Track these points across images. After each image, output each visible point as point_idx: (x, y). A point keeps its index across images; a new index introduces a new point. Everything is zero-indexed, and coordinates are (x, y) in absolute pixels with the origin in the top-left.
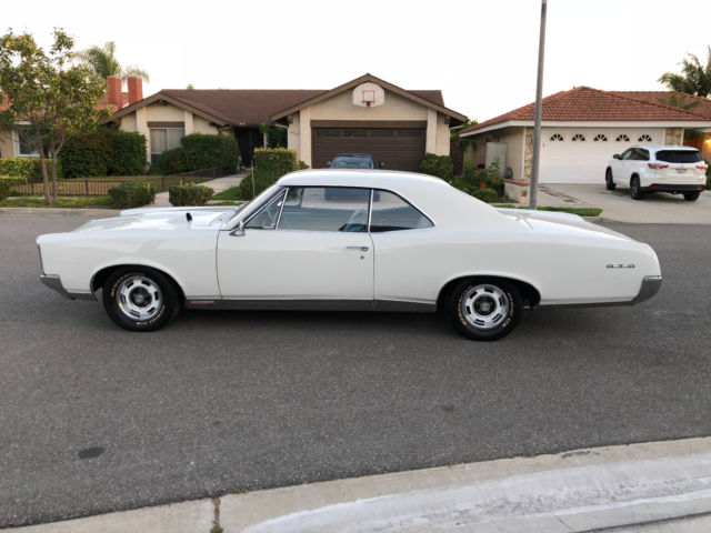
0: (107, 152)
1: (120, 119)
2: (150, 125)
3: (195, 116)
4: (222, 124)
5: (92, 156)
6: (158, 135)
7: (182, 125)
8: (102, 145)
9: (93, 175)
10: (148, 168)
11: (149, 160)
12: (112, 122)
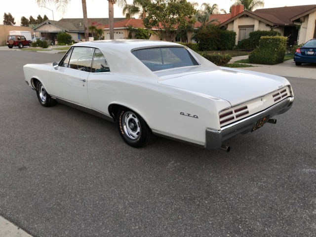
0: (217, 40)
1: (227, 25)
2: (240, 27)
3: (260, 22)
4: (272, 25)
5: (210, 42)
6: (242, 31)
7: (253, 26)
8: (216, 37)
9: (210, 50)
10: (235, 47)
11: (236, 43)
12: (223, 27)
